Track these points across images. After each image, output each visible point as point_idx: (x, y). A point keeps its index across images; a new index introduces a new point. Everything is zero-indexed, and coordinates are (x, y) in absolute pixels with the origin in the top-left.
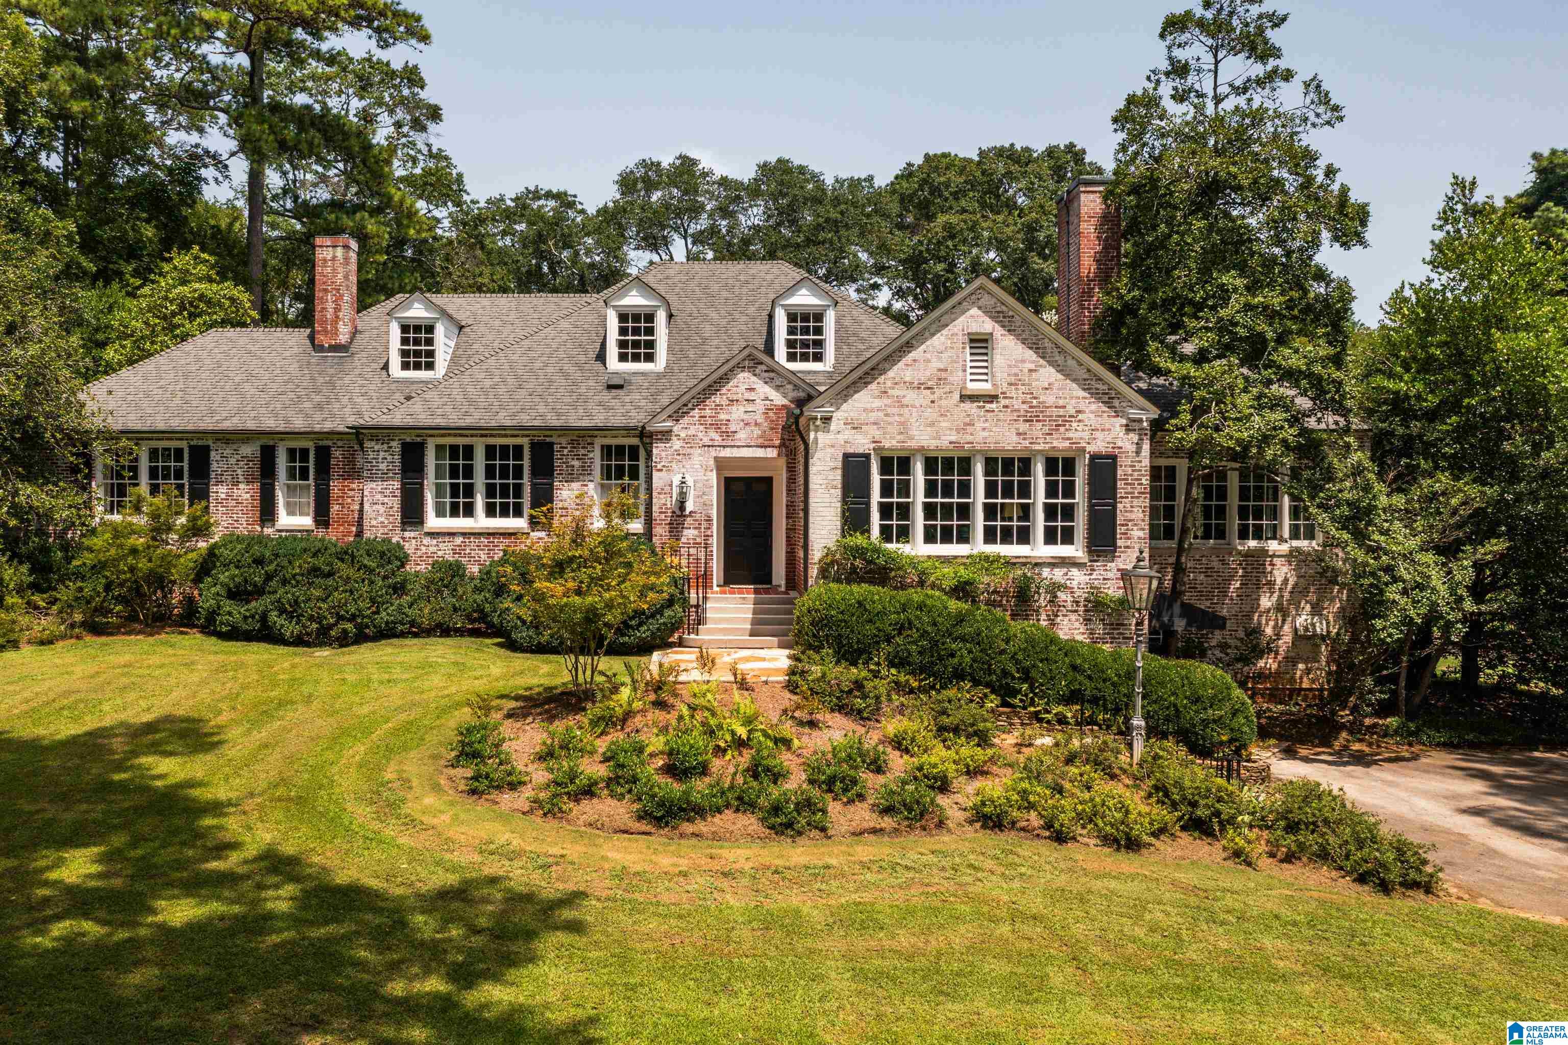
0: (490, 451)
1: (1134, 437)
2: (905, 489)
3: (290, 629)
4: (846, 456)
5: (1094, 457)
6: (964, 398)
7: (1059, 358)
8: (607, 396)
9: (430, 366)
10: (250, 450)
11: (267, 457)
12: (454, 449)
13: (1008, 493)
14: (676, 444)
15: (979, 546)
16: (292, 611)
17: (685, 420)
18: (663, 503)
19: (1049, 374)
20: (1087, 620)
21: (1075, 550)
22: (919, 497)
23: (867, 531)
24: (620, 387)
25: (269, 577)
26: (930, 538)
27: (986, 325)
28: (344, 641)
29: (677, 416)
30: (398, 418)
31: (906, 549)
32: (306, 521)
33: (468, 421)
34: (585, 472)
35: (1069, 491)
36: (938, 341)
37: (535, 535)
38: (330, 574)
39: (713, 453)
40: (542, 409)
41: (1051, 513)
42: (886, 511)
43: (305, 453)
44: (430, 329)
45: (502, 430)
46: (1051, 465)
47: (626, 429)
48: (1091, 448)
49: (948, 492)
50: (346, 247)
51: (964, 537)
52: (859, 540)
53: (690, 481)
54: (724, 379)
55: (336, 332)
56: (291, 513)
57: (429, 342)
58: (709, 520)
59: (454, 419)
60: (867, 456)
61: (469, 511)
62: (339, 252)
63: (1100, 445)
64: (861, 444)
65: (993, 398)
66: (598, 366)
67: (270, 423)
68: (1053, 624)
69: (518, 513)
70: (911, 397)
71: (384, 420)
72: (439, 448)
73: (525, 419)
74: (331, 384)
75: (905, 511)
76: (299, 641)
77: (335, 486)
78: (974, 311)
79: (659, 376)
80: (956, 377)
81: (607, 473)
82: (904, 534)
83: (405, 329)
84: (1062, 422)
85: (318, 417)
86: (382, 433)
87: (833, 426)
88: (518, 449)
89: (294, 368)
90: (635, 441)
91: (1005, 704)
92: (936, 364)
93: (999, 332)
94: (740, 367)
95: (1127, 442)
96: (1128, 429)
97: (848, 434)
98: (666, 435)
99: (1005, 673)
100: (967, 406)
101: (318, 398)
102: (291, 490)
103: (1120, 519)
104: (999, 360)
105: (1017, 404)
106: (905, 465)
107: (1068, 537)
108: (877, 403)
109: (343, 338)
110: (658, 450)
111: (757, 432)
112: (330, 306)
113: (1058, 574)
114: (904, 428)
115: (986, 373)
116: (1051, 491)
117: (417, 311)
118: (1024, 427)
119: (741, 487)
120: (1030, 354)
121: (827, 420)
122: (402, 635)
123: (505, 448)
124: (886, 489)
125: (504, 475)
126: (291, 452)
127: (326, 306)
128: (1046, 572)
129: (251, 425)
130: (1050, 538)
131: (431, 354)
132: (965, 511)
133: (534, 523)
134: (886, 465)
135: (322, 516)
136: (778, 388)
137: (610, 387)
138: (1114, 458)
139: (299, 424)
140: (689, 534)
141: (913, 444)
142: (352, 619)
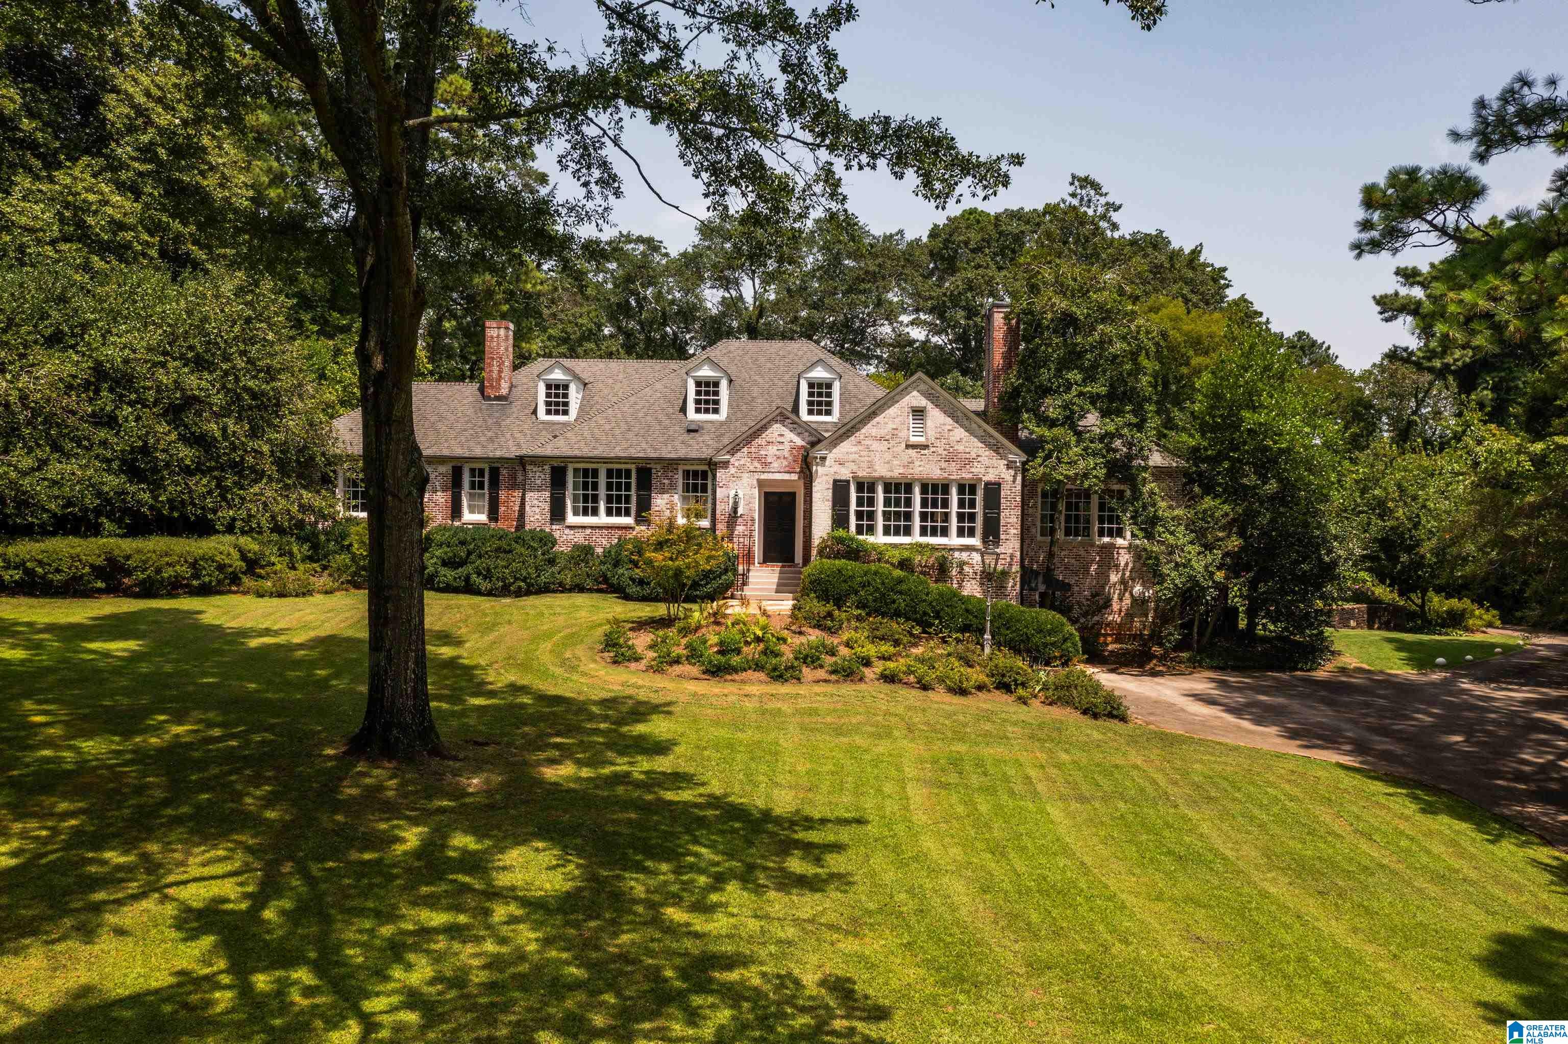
0: (610, 473)
1: (1012, 472)
2: (871, 502)
3: (485, 585)
4: (835, 481)
5: (987, 484)
6: (908, 446)
7: (966, 422)
8: (686, 437)
9: (566, 413)
10: (444, 469)
11: (457, 473)
12: (586, 471)
13: (935, 505)
14: (732, 470)
15: (916, 538)
16: (488, 576)
17: (739, 454)
18: (723, 508)
19: (960, 433)
20: (982, 584)
21: (975, 541)
22: (880, 507)
23: (846, 527)
24: (696, 431)
25: (469, 553)
26: (887, 531)
27: (923, 402)
29: (733, 452)
30: (548, 451)
31: (871, 539)
32: (483, 518)
33: (596, 453)
34: (672, 488)
35: (972, 504)
36: (892, 411)
37: (639, 528)
38: (510, 551)
39: (756, 476)
40: (644, 445)
41: (961, 517)
42: (859, 515)
43: (482, 472)
44: (566, 387)
45: (618, 460)
46: (961, 489)
47: (700, 459)
48: (985, 479)
49: (897, 504)
50: (507, 328)
51: (908, 531)
52: (841, 533)
53: (741, 495)
54: (764, 428)
55: (499, 388)
56: (472, 511)
57: (565, 396)
58: (753, 520)
59: (586, 451)
60: (848, 482)
61: (595, 512)
62: (502, 332)
63: (991, 477)
64: (845, 474)
65: (926, 447)
66: (681, 416)
67: (459, 451)
68: (960, 586)
69: (628, 513)
70: (875, 445)
71: (539, 451)
72: (576, 470)
73: (634, 452)
74: (498, 424)
75: (871, 516)
76: (489, 594)
77: (503, 495)
78: (915, 393)
79: (722, 424)
80: (903, 434)
81: (686, 488)
82: (871, 530)
83: (549, 387)
84: (969, 462)
85: (491, 447)
86: (538, 460)
87: (827, 463)
88: (628, 473)
89: (470, 412)
90: (705, 468)
91: (924, 632)
92: (891, 426)
93: (930, 406)
94: (774, 420)
95: (1007, 475)
96: (1008, 467)
97: (836, 468)
98: (726, 464)
99: (925, 614)
100: (910, 451)
101: (490, 434)
102: (471, 497)
103: (1002, 522)
104: (929, 423)
105: (940, 451)
106: (872, 488)
107: (972, 533)
108: (855, 449)
109: (504, 391)
110: (720, 474)
111: (785, 463)
112: (495, 369)
113: (964, 556)
114: (871, 465)
115: (923, 431)
116: (961, 504)
117: (558, 375)
118: (944, 465)
119: (776, 498)
120: (949, 420)
121: (824, 459)
122: (554, 591)
123: (619, 471)
124: (860, 503)
125: (619, 489)
126: (472, 471)
127: (492, 369)
128: (957, 554)
129: (446, 452)
130: (961, 533)
131: (566, 404)
132: (908, 516)
133: (640, 520)
134: (860, 487)
135: (493, 514)
136: (799, 434)
137: (689, 431)
138: (999, 484)
139: (478, 452)
140: (740, 529)
141: (876, 474)
142: (524, 580)
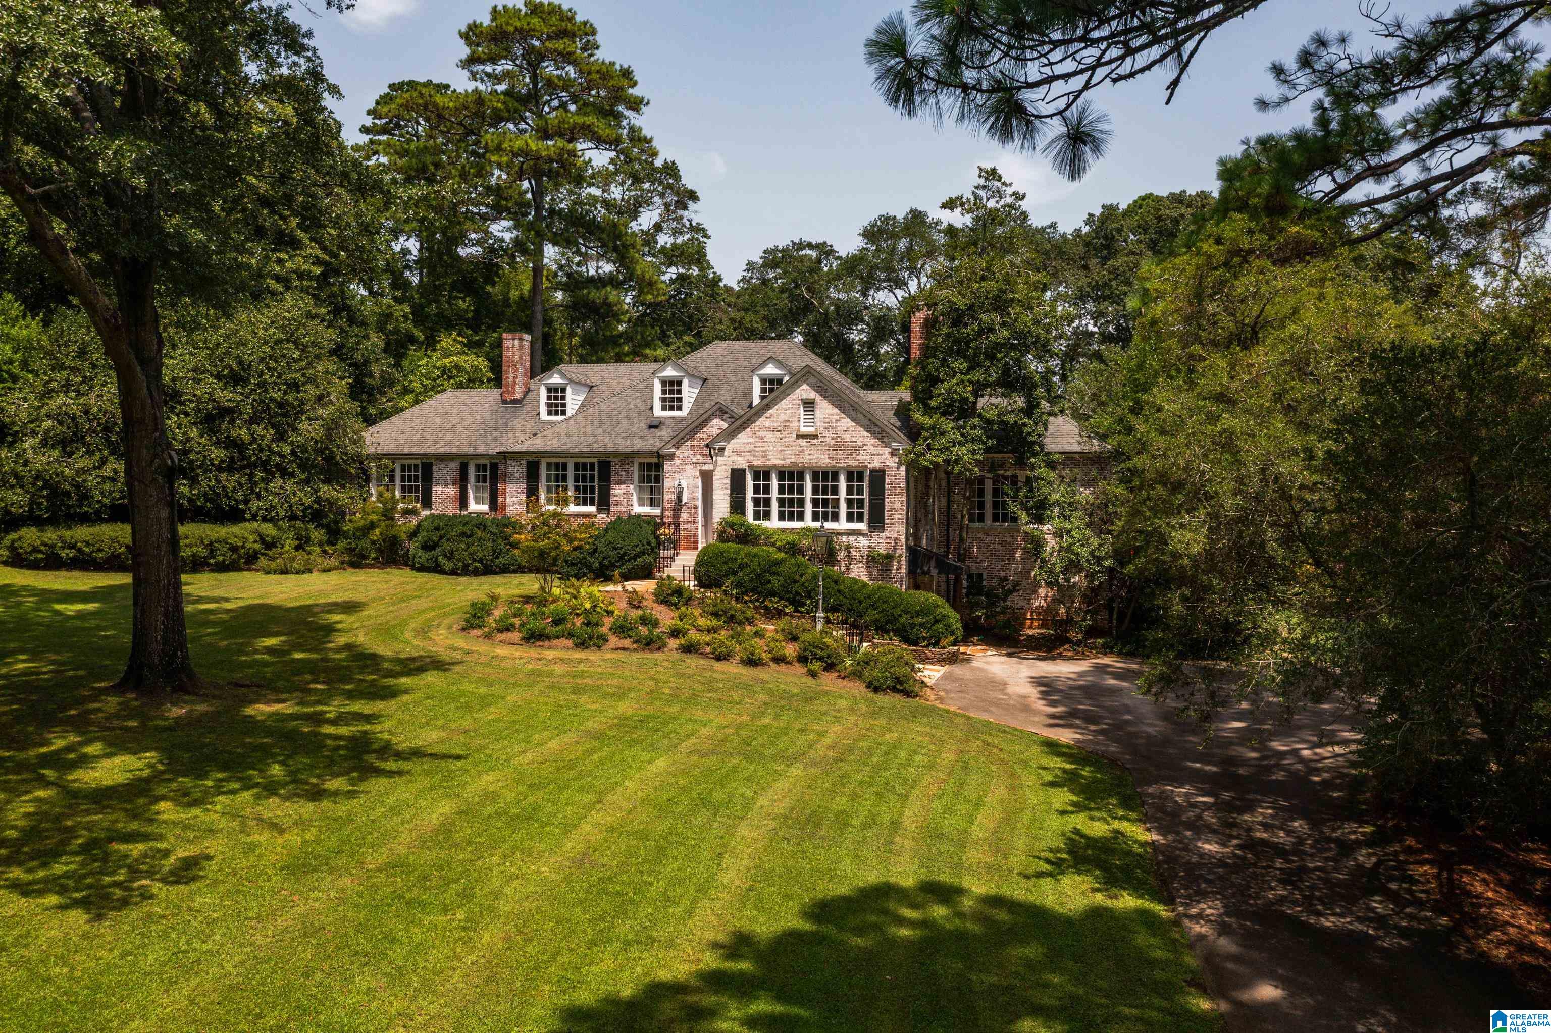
0: (577, 466)
1: (896, 459)
2: (767, 489)
3: (449, 566)
4: (733, 470)
5: (872, 471)
6: (798, 437)
7: (853, 413)
8: (647, 432)
9: (564, 412)
10: (454, 465)
11: (464, 468)
12: (557, 465)
13: (825, 492)
14: (677, 462)
15: (809, 522)
16: (450, 556)
17: (682, 448)
18: (669, 497)
19: (847, 423)
20: (868, 567)
21: (862, 526)
22: (774, 494)
23: (743, 513)
24: (657, 426)
25: (441, 538)
26: (782, 517)
27: (812, 394)
28: (476, 573)
29: (677, 445)
30: (525, 447)
31: (766, 524)
32: (485, 508)
33: (564, 448)
34: (628, 479)
35: (860, 491)
36: (784, 403)
37: (600, 516)
39: (699, 467)
41: (849, 502)
42: (756, 502)
43: (485, 466)
44: (564, 389)
45: (581, 454)
46: (850, 476)
47: (651, 453)
48: (870, 466)
49: (791, 491)
50: (524, 339)
51: (801, 517)
52: (736, 518)
53: (684, 484)
54: (705, 423)
55: (514, 393)
56: (477, 503)
57: (563, 398)
58: (696, 508)
59: (556, 447)
60: (744, 471)
61: (565, 501)
62: (516, 342)
63: (876, 464)
64: (741, 463)
65: (815, 437)
66: (649, 413)
67: (466, 449)
68: (848, 569)
69: (592, 503)
70: (769, 436)
71: (519, 448)
72: (549, 465)
73: (595, 448)
74: (506, 424)
75: (767, 502)
76: (453, 573)
77: (499, 487)
78: (805, 386)
79: (683, 419)
80: (794, 425)
81: (642, 479)
82: (767, 516)
83: (549, 390)
84: (854, 450)
85: (493, 445)
86: (515, 456)
87: (726, 453)
88: (592, 465)
89: (487, 415)
90: (655, 460)
91: (796, 611)
92: (783, 417)
93: (818, 398)
94: (714, 415)
95: (892, 463)
96: (893, 454)
97: (734, 458)
98: (672, 457)
100: (800, 441)
101: (495, 433)
102: (477, 489)
103: (887, 508)
104: (818, 413)
105: (828, 440)
106: (767, 476)
107: (860, 519)
108: (750, 440)
109: (518, 396)
110: (667, 466)
112: (511, 375)
113: (852, 539)
114: (765, 454)
115: (811, 422)
116: (850, 491)
117: (556, 379)
118: (832, 453)
120: (836, 411)
121: (722, 450)
123: (584, 465)
124: (756, 490)
125: (584, 480)
126: (478, 467)
127: (509, 376)
128: (844, 538)
129: (455, 450)
130: (850, 518)
131: (564, 405)
132: (801, 503)
133: (599, 510)
134: (756, 476)
135: (493, 506)
137: (651, 427)
138: (883, 471)
139: (481, 449)
140: (684, 516)
141: (770, 463)
142: (481, 562)
